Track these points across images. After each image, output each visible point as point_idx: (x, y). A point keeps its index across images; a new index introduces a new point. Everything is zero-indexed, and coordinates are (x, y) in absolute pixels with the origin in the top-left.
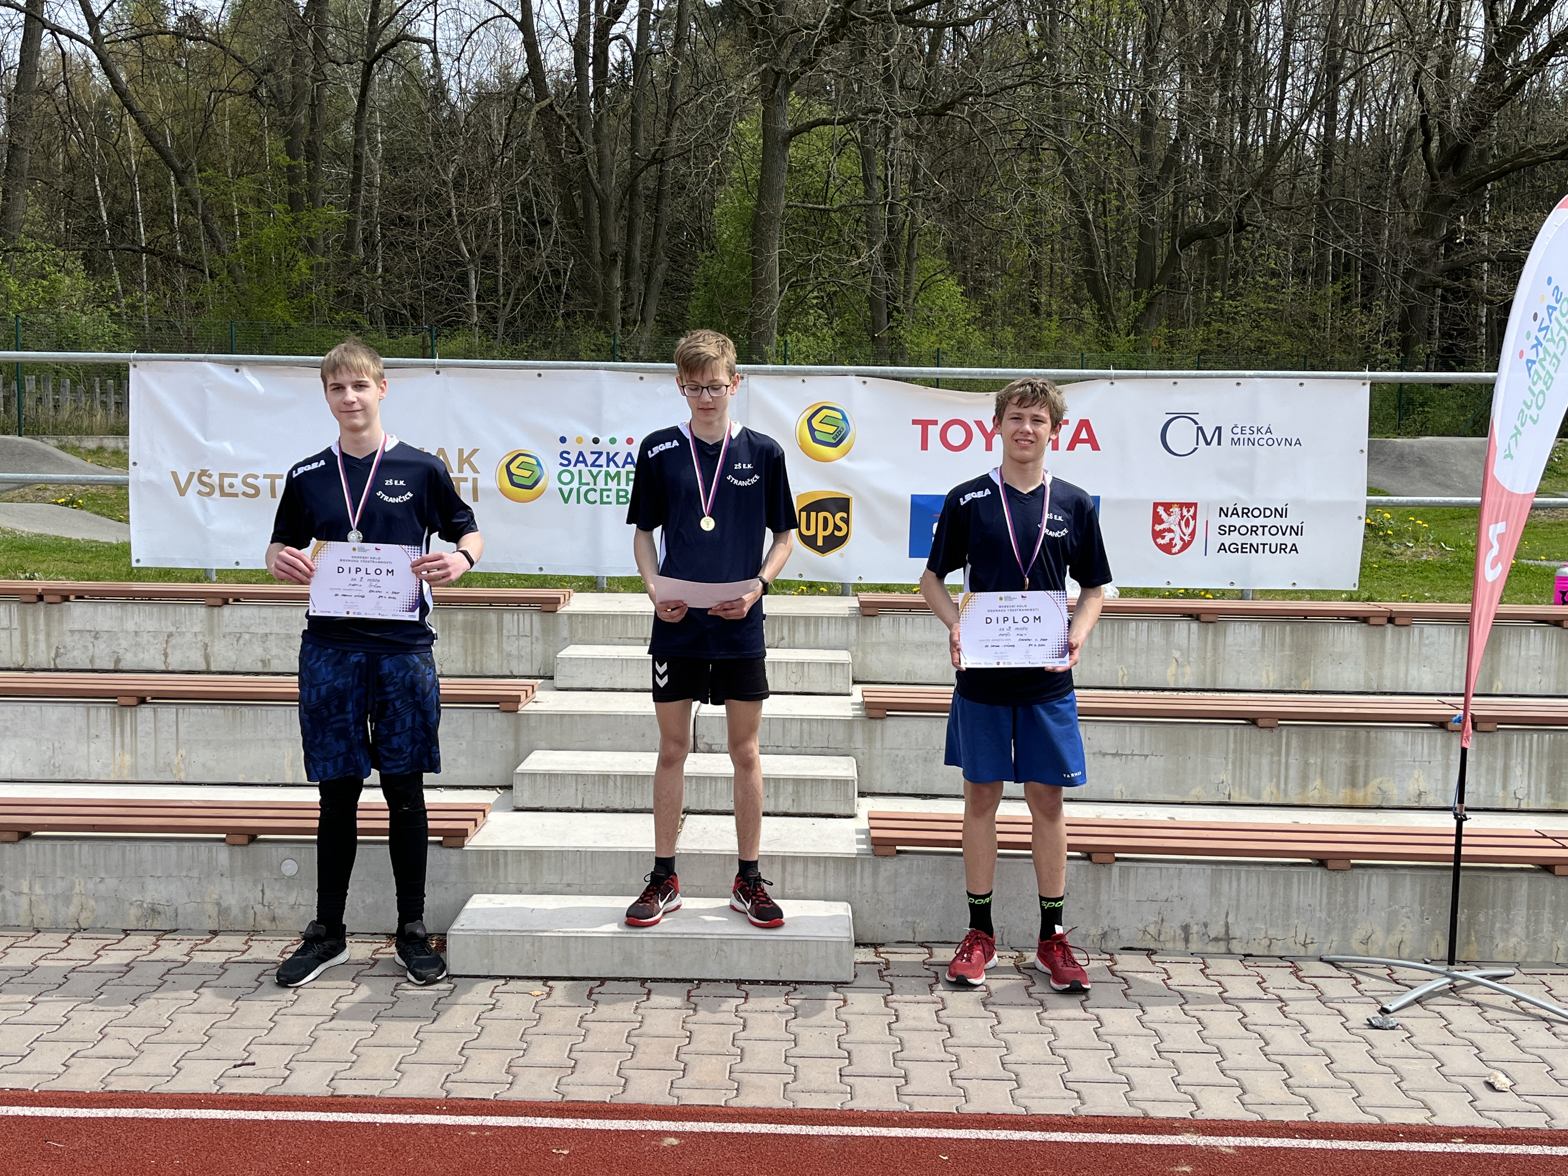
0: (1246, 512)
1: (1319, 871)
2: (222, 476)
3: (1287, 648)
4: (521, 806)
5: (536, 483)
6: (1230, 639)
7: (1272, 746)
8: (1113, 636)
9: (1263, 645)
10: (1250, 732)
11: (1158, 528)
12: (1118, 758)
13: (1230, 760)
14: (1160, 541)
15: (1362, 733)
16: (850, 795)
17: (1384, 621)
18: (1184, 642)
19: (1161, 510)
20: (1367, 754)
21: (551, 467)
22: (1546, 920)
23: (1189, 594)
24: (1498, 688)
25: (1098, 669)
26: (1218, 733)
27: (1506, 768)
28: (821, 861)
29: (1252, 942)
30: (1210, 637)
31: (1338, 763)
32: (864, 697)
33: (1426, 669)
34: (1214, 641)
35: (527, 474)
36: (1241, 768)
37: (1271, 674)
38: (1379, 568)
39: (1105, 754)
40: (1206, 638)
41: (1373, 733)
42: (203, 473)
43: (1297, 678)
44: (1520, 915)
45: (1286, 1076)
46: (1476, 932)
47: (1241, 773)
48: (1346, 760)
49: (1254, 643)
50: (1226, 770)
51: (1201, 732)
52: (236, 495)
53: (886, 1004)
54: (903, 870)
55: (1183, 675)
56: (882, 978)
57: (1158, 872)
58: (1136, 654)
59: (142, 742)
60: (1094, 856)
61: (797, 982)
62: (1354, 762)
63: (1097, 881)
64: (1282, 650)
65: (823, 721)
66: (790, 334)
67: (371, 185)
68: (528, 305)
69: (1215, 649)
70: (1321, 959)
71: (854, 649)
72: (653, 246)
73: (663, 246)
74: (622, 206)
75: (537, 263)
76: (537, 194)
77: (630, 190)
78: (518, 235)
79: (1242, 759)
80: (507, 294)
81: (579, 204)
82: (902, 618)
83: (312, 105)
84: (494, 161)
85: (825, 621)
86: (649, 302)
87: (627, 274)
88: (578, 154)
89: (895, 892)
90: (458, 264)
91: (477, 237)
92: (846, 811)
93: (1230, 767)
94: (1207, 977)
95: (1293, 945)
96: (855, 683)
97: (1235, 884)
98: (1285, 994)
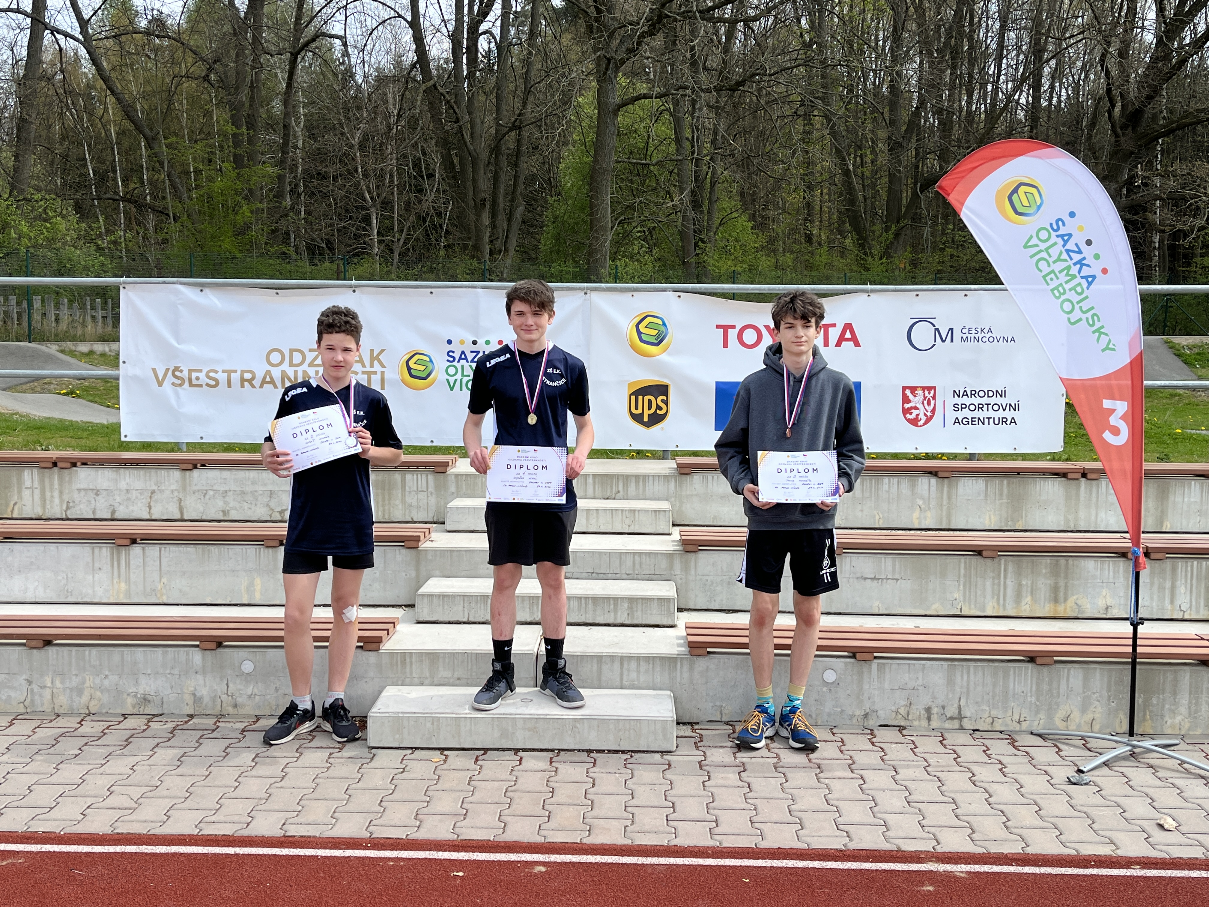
0: (974, 393)
1: (1030, 665)
2: (190, 371)
3: (1004, 497)
4: (421, 619)
5: (429, 375)
6: (961, 490)
7: (993, 572)
8: (871, 489)
9: (986, 495)
10: (976, 561)
11: (907, 406)
12: (875, 582)
13: (962, 583)
14: (908, 416)
15: (1062, 561)
16: (672, 610)
17: (1079, 476)
18: (925, 493)
19: (908, 392)
20: (1066, 577)
21: (440, 362)
22: (1204, 702)
23: (928, 456)
24: (1167, 527)
25: (859, 514)
26: (952, 562)
27: (1173, 588)
28: (650, 659)
29: (979, 720)
30: (946, 489)
31: (1044, 584)
32: (681, 536)
33: (1112, 513)
34: (949, 492)
35: (422, 368)
36: (970, 589)
37: (992, 517)
38: (1076, 437)
39: (866, 579)
40: (943, 490)
41: (1071, 561)
42: (176, 369)
43: (1012, 520)
44: (1184, 699)
45: (1005, 819)
46: (1151, 712)
47: (970, 592)
48: (1050, 582)
49: (979, 494)
50: (959, 590)
51: (939, 560)
52: (201, 386)
53: (701, 766)
54: (712, 667)
55: (925, 518)
56: (697, 748)
57: (907, 667)
58: (889, 502)
59: (134, 573)
60: (858, 655)
61: (632, 751)
62: (1056, 583)
63: (861, 674)
64: (1001, 499)
65: (649, 554)
66: (620, 260)
67: (296, 147)
68: (418, 240)
69: (949, 498)
70: (1032, 733)
71: (673, 499)
72: (513, 193)
73: (521, 193)
74: (489, 163)
75: (425, 205)
76: (424, 154)
77: (496, 150)
78: (410, 185)
79: (970, 582)
80: (401, 231)
81: (456, 160)
82: (710, 476)
83: (252, 87)
84: (390, 129)
85: (651, 478)
86: (510, 236)
87: (494, 215)
88: (456, 122)
89: (706, 683)
90: (364, 208)
91: (378, 187)
92: (669, 622)
93: (961, 587)
94: (945, 746)
95: (1010, 722)
96: (674, 525)
97: (965, 676)
98: (1005, 759)
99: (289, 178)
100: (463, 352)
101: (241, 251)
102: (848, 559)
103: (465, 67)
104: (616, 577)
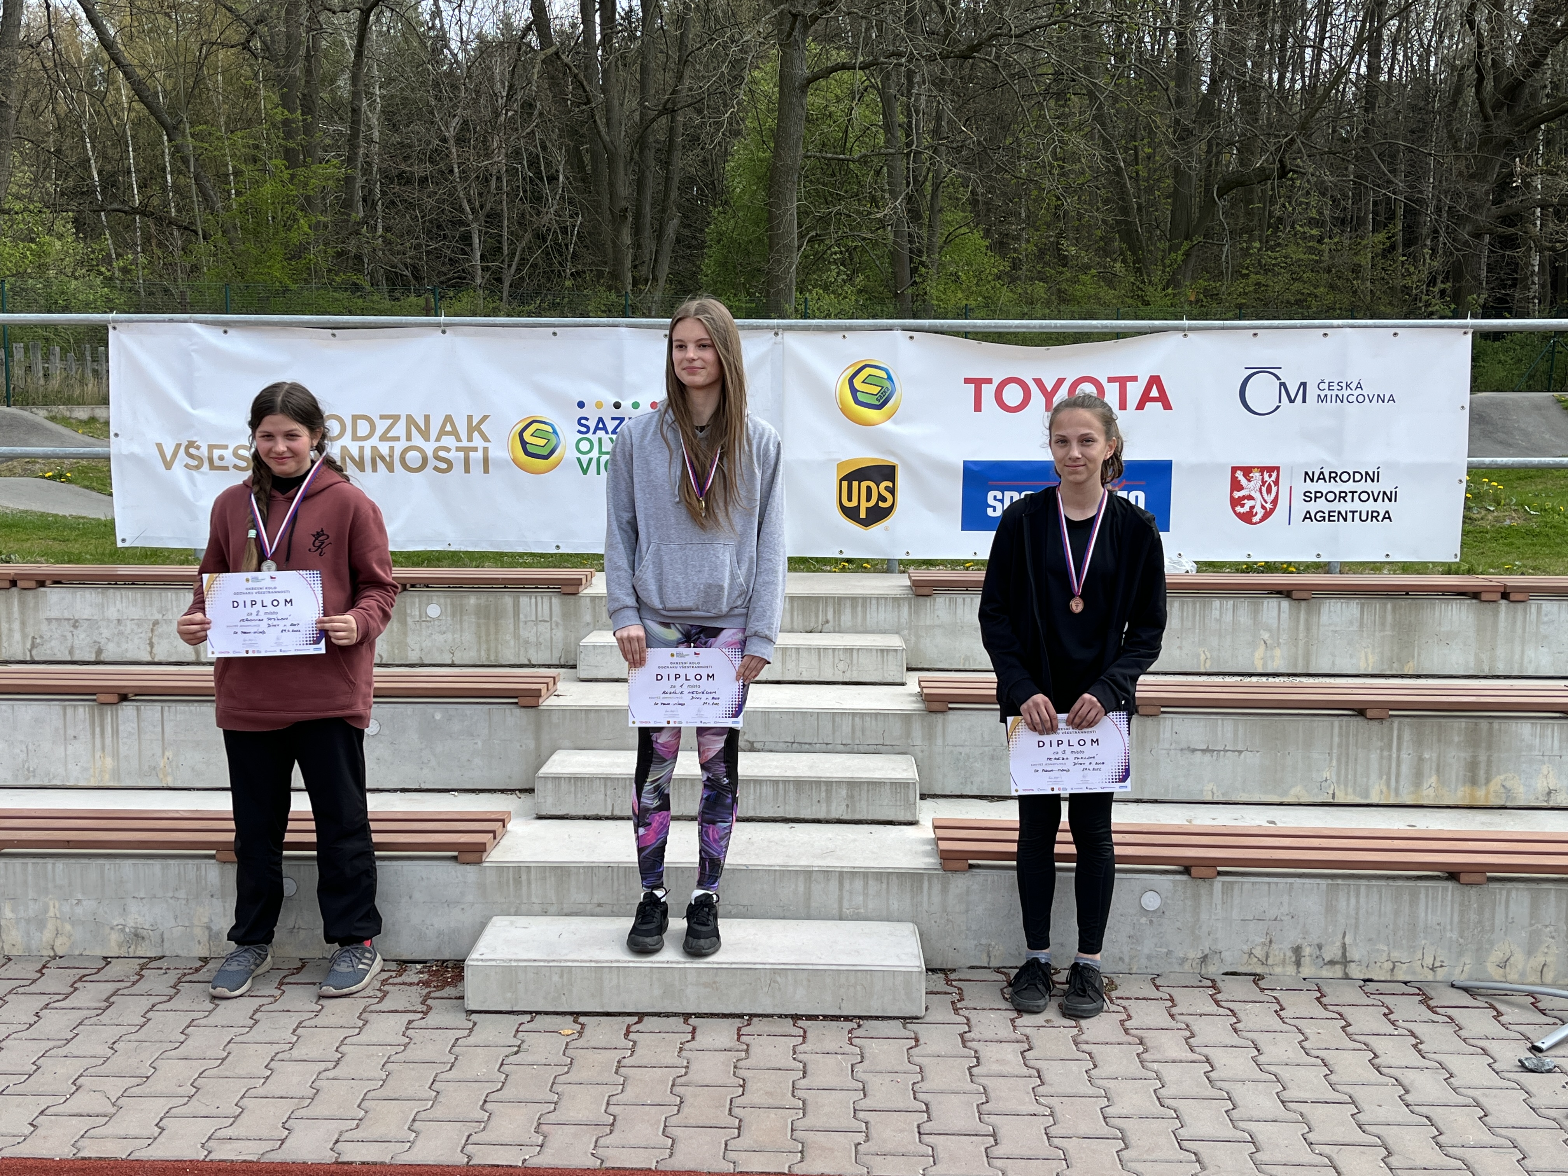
0: (1333, 476)
1: (1450, 885)
2: (211, 447)
3: (1388, 627)
4: (544, 813)
6: (1324, 618)
7: (1381, 739)
8: (1194, 616)
9: (1361, 625)
10: (1355, 724)
12: (1208, 755)
13: (1335, 756)
15: (1484, 724)
16: (912, 798)
17: (1497, 597)
18: (1274, 623)
20: (1489, 748)
21: (568, 434)
23: (1270, 567)
25: (1177, 653)
26: (1321, 726)
28: (883, 876)
29: (1373, 965)
30: (1303, 616)
31: (1456, 757)
32: (922, 688)
33: (1545, 650)
36: (1347, 765)
37: (1370, 656)
39: (1194, 750)
40: (1299, 617)
41: (1496, 724)
42: (191, 444)
43: (1399, 660)
45: (1435, 1132)
47: (1347, 769)
48: (1465, 755)
49: (1351, 623)
50: (1330, 766)
51: (1300, 724)
52: (226, 468)
53: (964, 1042)
54: (975, 887)
55: (1273, 658)
56: (956, 1011)
58: (1220, 636)
59: (125, 742)
60: (1194, 871)
61: (860, 1017)
62: (1475, 757)
63: (1196, 898)
64: (1383, 629)
65: (877, 715)
66: (810, 291)
67: (370, 141)
68: (534, 266)
69: (1308, 629)
70: (1453, 986)
71: (906, 632)
72: (664, 201)
73: (674, 202)
74: (632, 159)
75: (545, 220)
76: (544, 148)
77: (640, 142)
78: (525, 191)
79: (1347, 754)
80: (513, 254)
81: (587, 159)
82: (959, 599)
83: (308, 57)
84: (497, 115)
85: (874, 602)
86: (660, 259)
87: (637, 231)
88: (585, 104)
89: (967, 911)
90: (462, 223)
91: (480, 194)
92: (910, 818)
93: (1334, 763)
94: (1325, 1006)
95: (1418, 969)
96: (909, 669)
97: (1353, 901)
98: (1417, 1028)
99: (360, 182)
101: (295, 281)
102: (1168, 723)
103: (598, 29)
104: (828, 749)
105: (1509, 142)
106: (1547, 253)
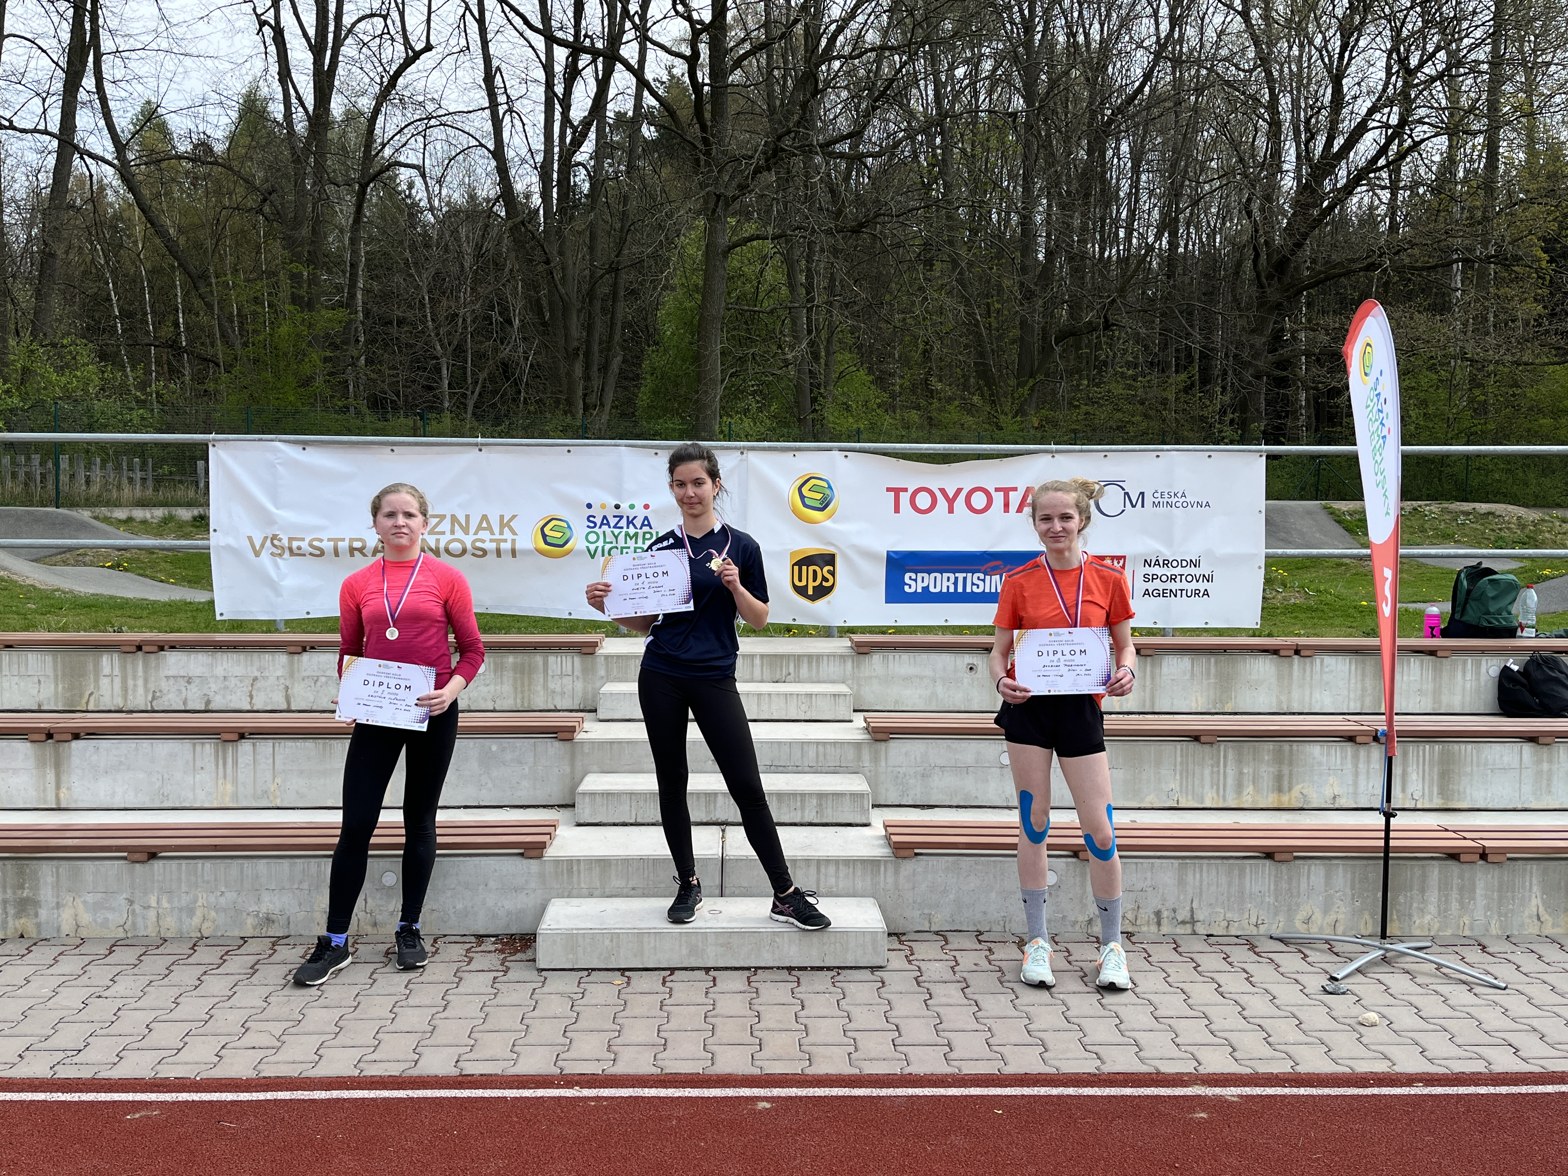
0: (1166, 563)
1: (1267, 862)
2: (291, 540)
3: (1212, 676)
4: (582, 821)
6: (1165, 669)
7: (1212, 760)
9: (1192, 674)
10: (1193, 746)
13: (1178, 771)
16: (866, 806)
17: (1291, 653)
20: (1291, 764)
21: (579, 529)
26: (1167, 749)
27: (1404, 775)
28: (848, 862)
29: (1213, 923)
30: (1148, 668)
31: (1267, 772)
32: (865, 722)
33: (1327, 693)
34: (1152, 672)
35: (559, 535)
36: (1187, 778)
37: (1199, 699)
40: (1145, 669)
41: (1294, 746)
42: (274, 537)
43: (1221, 701)
44: (1433, 897)
45: (1265, 1035)
46: (1398, 912)
47: (1187, 782)
48: (1274, 769)
49: (1185, 673)
50: (1175, 779)
51: (1152, 746)
52: (304, 556)
53: (918, 984)
54: (921, 870)
56: (910, 962)
57: (1134, 866)
59: (243, 772)
61: (839, 968)
62: (1280, 771)
64: (1208, 678)
65: (835, 744)
66: (732, 417)
69: (1152, 678)
70: (1271, 938)
73: (618, 342)
74: (582, 308)
78: (497, 333)
79: (1187, 770)
85: (825, 658)
86: (607, 389)
88: (546, 263)
89: (914, 888)
90: (433, 357)
92: (864, 821)
93: (1178, 777)
94: (1180, 954)
95: (1247, 926)
96: (855, 711)
97: (1198, 876)
98: (1248, 967)
100: (605, 517)
104: (798, 770)
105: (1279, 306)
106: (1311, 392)
